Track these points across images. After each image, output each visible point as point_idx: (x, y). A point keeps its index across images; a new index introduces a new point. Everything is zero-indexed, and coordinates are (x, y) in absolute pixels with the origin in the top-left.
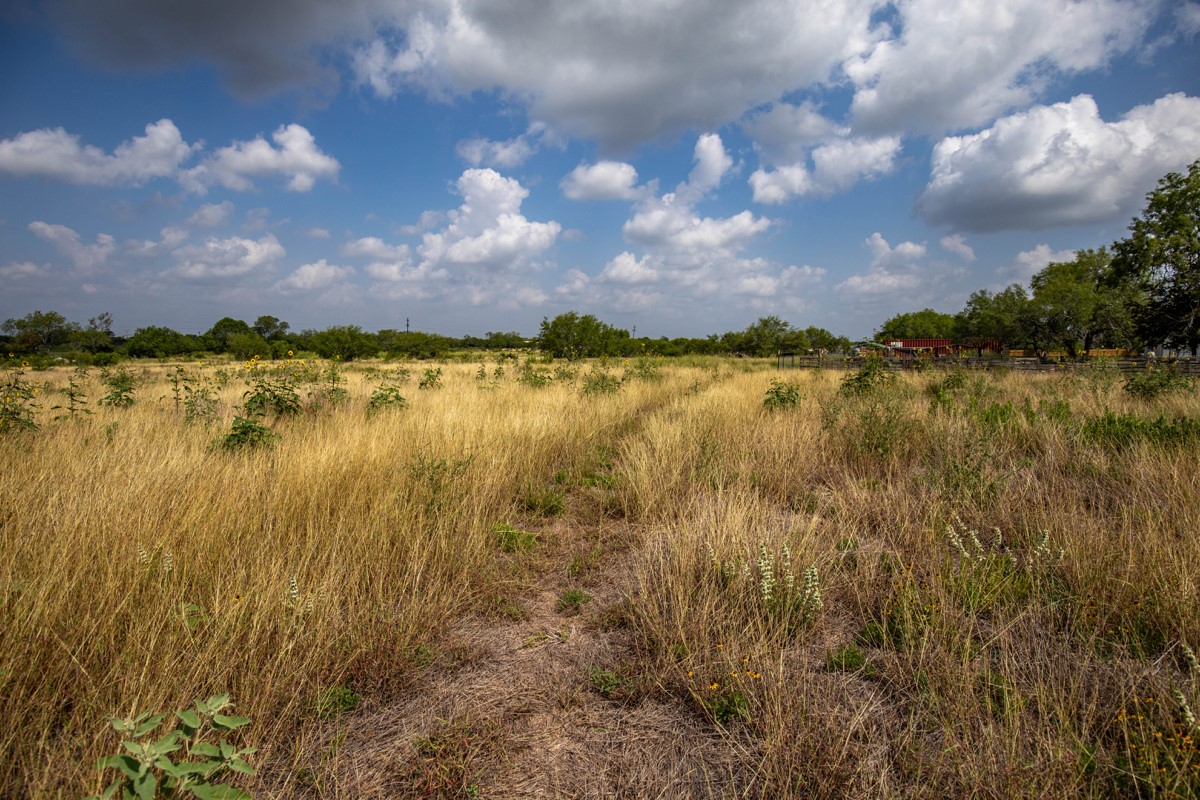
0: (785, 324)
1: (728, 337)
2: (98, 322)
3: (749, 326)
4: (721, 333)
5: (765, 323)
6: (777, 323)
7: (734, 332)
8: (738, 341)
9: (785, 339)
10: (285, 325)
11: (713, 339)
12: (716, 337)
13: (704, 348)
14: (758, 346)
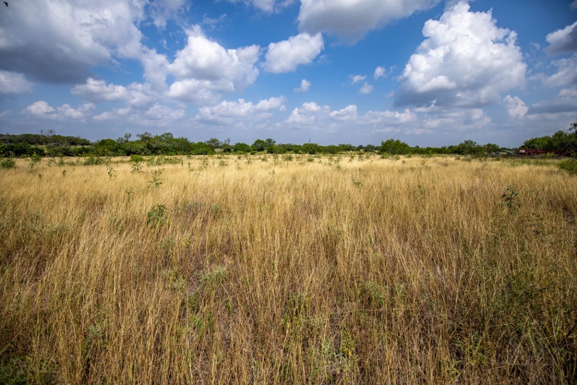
0: (475, 143)
1: (451, 147)
2: (227, 141)
3: (460, 143)
4: (447, 146)
5: (467, 142)
6: (472, 143)
7: (454, 145)
8: (454, 149)
9: (474, 149)
10: (275, 142)
11: (444, 148)
12: (445, 147)
13: (440, 151)
14: (463, 151)
